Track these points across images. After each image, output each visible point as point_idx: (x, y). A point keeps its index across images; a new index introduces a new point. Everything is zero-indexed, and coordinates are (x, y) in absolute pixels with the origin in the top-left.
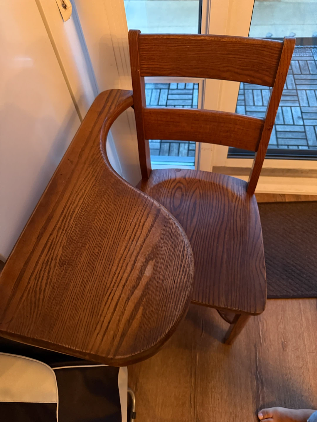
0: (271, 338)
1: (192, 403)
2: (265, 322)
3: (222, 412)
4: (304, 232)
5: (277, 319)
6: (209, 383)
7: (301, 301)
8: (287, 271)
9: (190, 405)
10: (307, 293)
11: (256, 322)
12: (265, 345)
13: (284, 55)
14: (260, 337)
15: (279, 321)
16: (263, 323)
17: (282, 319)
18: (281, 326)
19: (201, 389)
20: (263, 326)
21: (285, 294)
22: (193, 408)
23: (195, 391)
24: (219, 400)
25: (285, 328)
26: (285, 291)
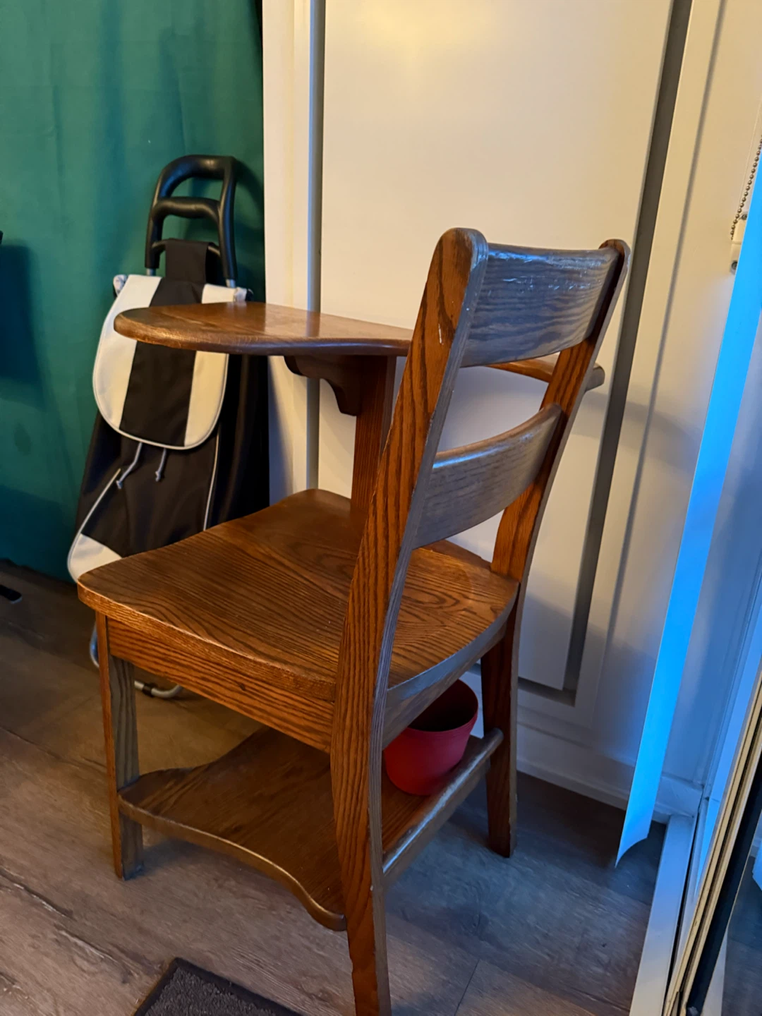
0: (47, 960)
11: (111, 948)
12: (51, 936)
14: (74, 936)
16: (93, 964)
20: (88, 958)
25: (33, 1011)
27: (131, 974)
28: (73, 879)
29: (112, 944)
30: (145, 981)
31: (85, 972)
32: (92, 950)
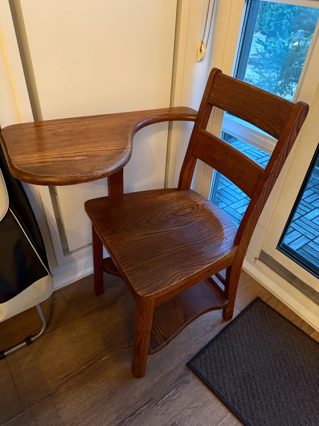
0: (170, 410)
1: (65, 379)
2: (179, 393)
3: (73, 409)
4: (299, 372)
5: (192, 403)
6: (91, 381)
7: (229, 415)
8: (245, 381)
9: (62, 379)
10: (244, 415)
12: (159, 407)
13: (292, 113)
14: (162, 398)
15: (192, 406)
16: (177, 393)
17: (196, 407)
18: (189, 412)
19: (81, 379)
20: (174, 395)
21: (222, 394)
22: (61, 383)
23: (76, 375)
24: (81, 400)
25: (189, 416)
26: (225, 392)
27: (186, 380)
28: (134, 396)
29: (171, 385)
30: (191, 376)
31: (180, 396)
32: (171, 392)
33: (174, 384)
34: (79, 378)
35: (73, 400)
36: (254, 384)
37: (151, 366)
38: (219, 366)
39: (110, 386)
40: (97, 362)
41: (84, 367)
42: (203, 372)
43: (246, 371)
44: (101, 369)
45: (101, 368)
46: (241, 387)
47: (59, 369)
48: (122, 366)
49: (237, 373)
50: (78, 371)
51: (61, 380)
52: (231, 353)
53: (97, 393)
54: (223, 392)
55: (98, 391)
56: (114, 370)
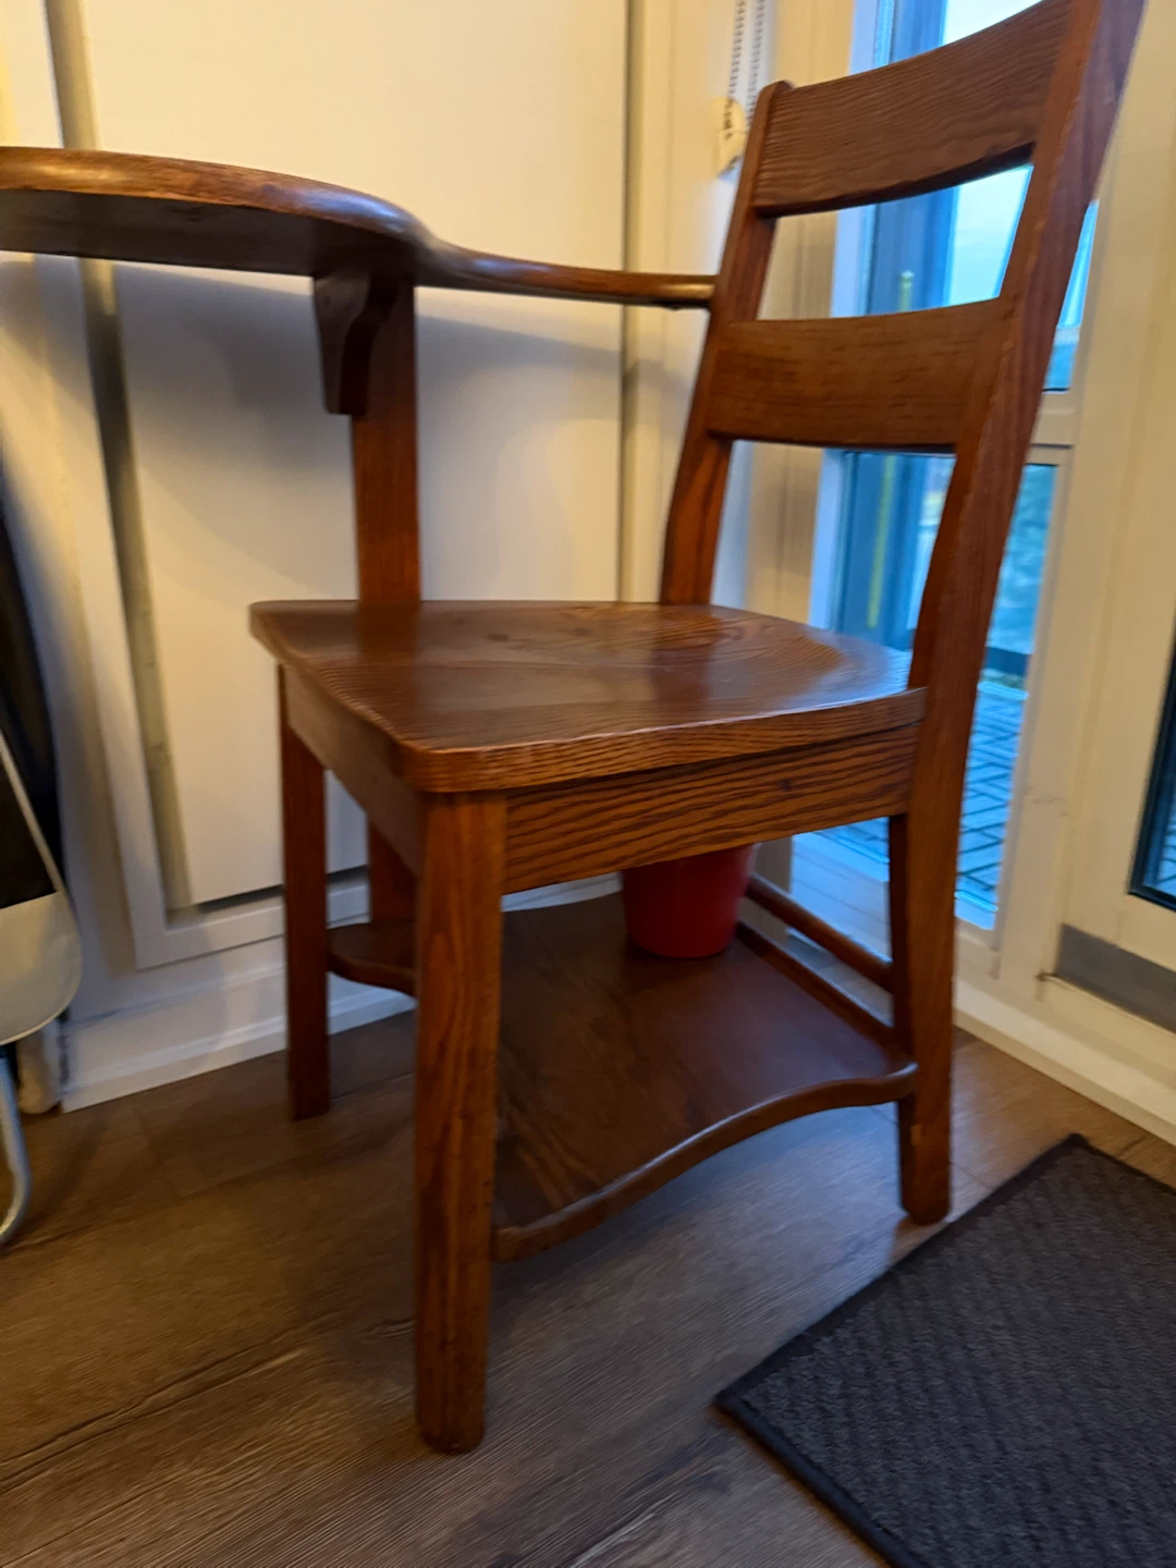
1: (61, 1440)
2: (670, 1538)
6: (191, 1459)
9: (44, 1440)
11: (635, 1498)
16: (658, 1536)
19: (141, 1445)
21: (921, 1549)
22: (33, 1458)
23: (120, 1426)
24: (119, 1546)
26: (939, 1539)
27: (713, 1475)
28: (410, 1539)
29: (628, 1495)
30: (737, 1455)
31: (670, 1554)
32: (625, 1531)
33: (645, 1492)
34: (130, 1439)
35: (75, 1546)
36: (1101, 1502)
37: (520, 1401)
38: (891, 1409)
39: (290, 1486)
40: (244, 1376)
41: (171, 1393)
42: (807, 1435)
43: (1047, 1441)
44: (259, 1403)
45: (259, 1399)
46: (1028, 1520)
47: (40, 1396)
48: (368, 1398)
49: (1001, 1447)
50: (136, 1411)
51: (37, 1445)
52: (957, 1355)
53: (211, 1516)
54: (925, 1535)
55: (217, 1509)
56: (323, 1412)
